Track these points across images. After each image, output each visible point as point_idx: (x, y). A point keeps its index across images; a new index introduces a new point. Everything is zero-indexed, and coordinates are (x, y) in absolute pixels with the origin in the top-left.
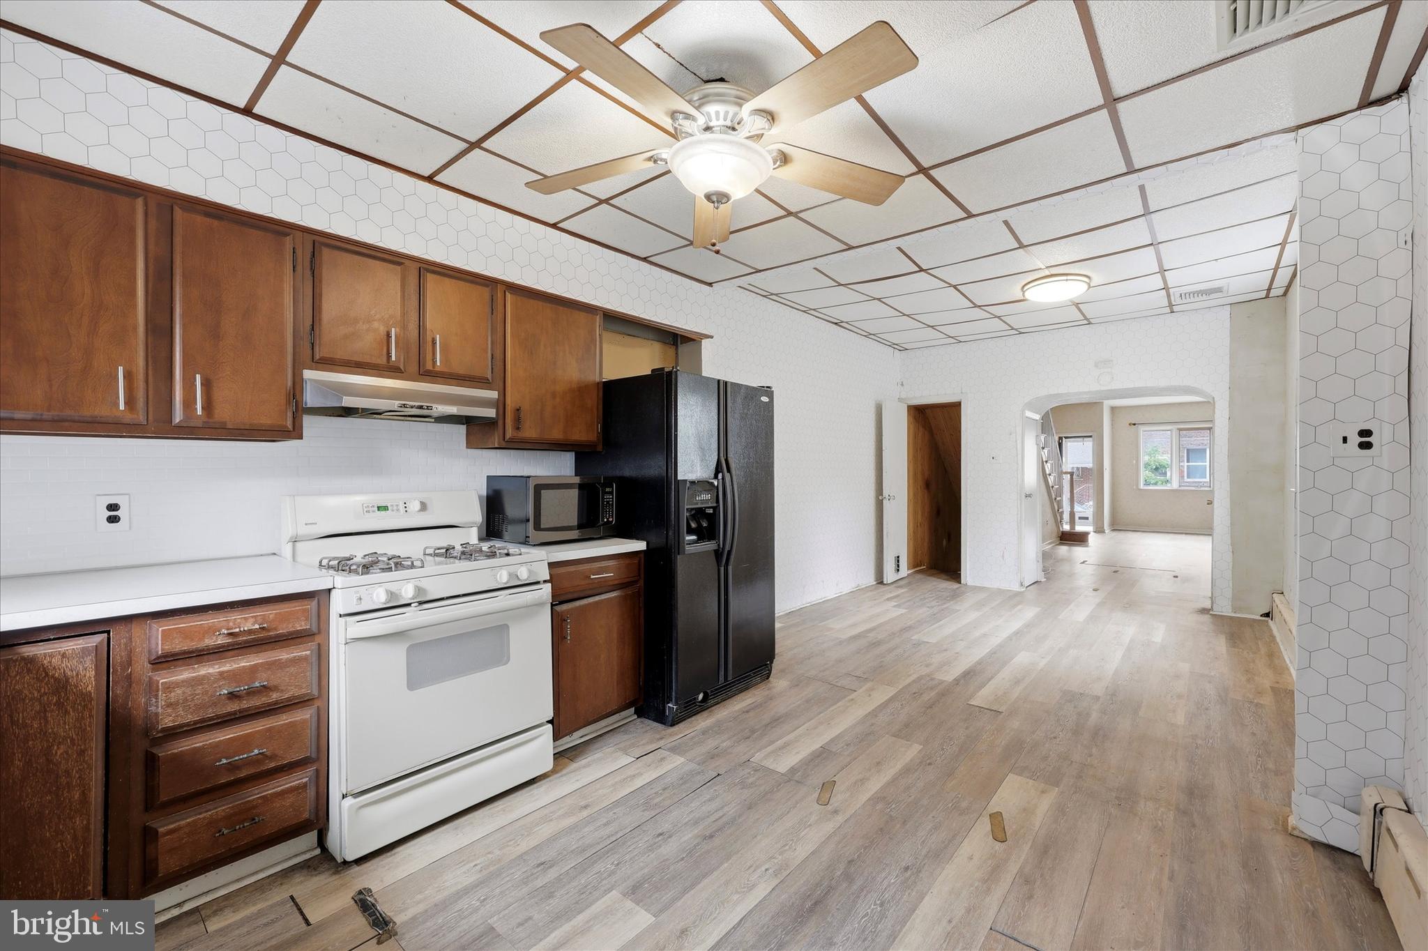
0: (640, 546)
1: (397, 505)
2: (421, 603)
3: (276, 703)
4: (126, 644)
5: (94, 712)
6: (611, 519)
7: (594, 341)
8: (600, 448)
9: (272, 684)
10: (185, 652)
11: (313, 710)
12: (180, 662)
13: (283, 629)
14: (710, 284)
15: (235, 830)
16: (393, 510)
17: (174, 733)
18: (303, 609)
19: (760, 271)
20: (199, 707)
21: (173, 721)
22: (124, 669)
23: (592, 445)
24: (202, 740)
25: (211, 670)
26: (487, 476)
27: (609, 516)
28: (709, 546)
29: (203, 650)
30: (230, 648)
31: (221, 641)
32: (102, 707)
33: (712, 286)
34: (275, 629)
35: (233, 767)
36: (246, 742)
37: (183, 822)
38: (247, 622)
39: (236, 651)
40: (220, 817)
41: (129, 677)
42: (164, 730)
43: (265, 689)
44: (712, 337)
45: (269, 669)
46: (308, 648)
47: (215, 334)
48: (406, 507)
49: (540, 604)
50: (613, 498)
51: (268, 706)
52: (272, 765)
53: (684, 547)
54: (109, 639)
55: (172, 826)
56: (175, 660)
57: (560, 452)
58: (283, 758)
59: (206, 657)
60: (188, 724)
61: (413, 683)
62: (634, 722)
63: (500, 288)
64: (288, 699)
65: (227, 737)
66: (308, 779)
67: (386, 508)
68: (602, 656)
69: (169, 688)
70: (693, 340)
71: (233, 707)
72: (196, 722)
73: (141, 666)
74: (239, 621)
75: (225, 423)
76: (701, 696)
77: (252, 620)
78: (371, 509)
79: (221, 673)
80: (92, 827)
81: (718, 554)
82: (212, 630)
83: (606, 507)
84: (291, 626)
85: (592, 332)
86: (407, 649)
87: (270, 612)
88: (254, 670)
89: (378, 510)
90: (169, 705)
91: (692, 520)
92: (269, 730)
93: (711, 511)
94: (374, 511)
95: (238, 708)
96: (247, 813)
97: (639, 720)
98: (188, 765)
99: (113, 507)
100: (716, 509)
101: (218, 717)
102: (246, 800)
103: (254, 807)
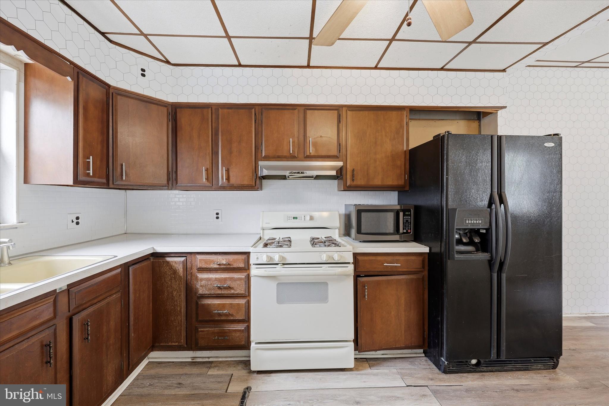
0: (425, 249)
1: (301, 217)
2: (284, 264)
3: (233, 294)
4: (191, 262)
5: (182, 283)
6: (409, 231)
7: (402, 127)
8: (407, 188)
9: (231, 286)
10: (205, 268)
11: (245, 301)
12: (205, 271)
13: (235, 265)
14: (504, 70)
15: (219, 339)
16: (299, 219)
17: (203, 296)
18: (242, 259)
19: (547, 43)
20: (210, 289)
21: (202, 292)
22: (190, 270)
23: (403, 187)
24: (210, 301)
25: (213, 277)
26: (345, 204)
27: (408, 229)
28: (483, 256)
29: (210, 268)
30: (219, 269)
31: (216, 266)
32: (185, 282)
33: (506, 71)
34: (232, 265)
35: (220, 315)
36: (223, 306)
37: (205, 329)
38: (223, 260)
39: (221, 271)
40: (215, 332)
41: (192, 273)
42: (200, 294)
43: (229, 288)
44: (505, 107)
45: (230, 280)
46: (244, 275)
47: (231, 153)
48: (305, 218)
49: (347, 275)
50: (411, 218)
51: (231, 295)
52: (232, 318)
53: (454, 255)
54: (186, 259)
55: (202, 329)
56: (204, 270)
57: (390, 191)
58: (235, 317)
59: (212, 271)
60: (206, 294)
61: (280, 301)
62: (421, 358)
63: (344, 109)
64: (237, 294)
65: (218, 303)
66: (244, 328)
67: (296, 218)
68: (393, 313)
69: (202, 280)
70: (491, 113)
71: (219, 292)
72: (209, 294)
73: (195, 270)
74: (221, 259)
75: (233, 185)
76: (474, 361)
77: (225, 260)
78: (290, 218)
79: (216, 278)
80: (182, 321)
81: (491, 262)
82: (213, 262)
83: (406, 223)
84: (237, 265)
85: (401, 121)
86: (277, 285)
87: (231, 258)
88: (225, 279)
89: (294, 219)
90: (201, 286)
91: (464, 237)
92: (231, 304)
93: (484, 231)
94: (291, 219)
95: (221, 293)
96: (223, 333)
97: (425, 358)
98: (207, 309)
99: (217, 214)
100: (488, 230)
101: (215, 294)
102: (223, 329)
103: (226, 332)
